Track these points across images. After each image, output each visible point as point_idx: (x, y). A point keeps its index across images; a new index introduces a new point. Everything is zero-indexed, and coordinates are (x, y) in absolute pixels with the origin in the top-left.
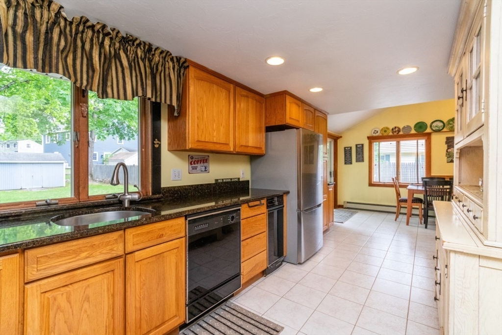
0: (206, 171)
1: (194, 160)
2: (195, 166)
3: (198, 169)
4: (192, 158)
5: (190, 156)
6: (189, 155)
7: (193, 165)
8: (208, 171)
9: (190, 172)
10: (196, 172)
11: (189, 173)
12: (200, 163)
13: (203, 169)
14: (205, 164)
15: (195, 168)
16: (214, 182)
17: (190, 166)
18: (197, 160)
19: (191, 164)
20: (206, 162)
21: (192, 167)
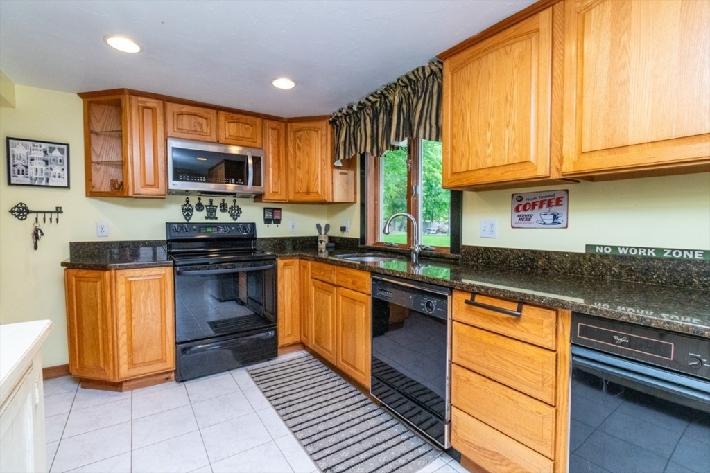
0: (555, 223)
1: (523, 202)
2: (526, 213)
3: (533, 219)
4: (520, 198)
5: (515, 197)
6: (513, 195)
7: (522, 213)
8: (563, 224)
9: (514, 225)
10: (528, 226)
11: (512, 227)
12: (541, 207)
13: (549, 219)
14: (555, 210)
15: (528, 218)
16: (583, 251)
17: (516, 214)
18: (531, 202)
19: (517, 210)
20: (558, 204)
21: (518, 216)
